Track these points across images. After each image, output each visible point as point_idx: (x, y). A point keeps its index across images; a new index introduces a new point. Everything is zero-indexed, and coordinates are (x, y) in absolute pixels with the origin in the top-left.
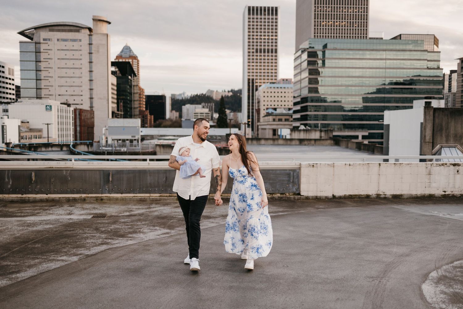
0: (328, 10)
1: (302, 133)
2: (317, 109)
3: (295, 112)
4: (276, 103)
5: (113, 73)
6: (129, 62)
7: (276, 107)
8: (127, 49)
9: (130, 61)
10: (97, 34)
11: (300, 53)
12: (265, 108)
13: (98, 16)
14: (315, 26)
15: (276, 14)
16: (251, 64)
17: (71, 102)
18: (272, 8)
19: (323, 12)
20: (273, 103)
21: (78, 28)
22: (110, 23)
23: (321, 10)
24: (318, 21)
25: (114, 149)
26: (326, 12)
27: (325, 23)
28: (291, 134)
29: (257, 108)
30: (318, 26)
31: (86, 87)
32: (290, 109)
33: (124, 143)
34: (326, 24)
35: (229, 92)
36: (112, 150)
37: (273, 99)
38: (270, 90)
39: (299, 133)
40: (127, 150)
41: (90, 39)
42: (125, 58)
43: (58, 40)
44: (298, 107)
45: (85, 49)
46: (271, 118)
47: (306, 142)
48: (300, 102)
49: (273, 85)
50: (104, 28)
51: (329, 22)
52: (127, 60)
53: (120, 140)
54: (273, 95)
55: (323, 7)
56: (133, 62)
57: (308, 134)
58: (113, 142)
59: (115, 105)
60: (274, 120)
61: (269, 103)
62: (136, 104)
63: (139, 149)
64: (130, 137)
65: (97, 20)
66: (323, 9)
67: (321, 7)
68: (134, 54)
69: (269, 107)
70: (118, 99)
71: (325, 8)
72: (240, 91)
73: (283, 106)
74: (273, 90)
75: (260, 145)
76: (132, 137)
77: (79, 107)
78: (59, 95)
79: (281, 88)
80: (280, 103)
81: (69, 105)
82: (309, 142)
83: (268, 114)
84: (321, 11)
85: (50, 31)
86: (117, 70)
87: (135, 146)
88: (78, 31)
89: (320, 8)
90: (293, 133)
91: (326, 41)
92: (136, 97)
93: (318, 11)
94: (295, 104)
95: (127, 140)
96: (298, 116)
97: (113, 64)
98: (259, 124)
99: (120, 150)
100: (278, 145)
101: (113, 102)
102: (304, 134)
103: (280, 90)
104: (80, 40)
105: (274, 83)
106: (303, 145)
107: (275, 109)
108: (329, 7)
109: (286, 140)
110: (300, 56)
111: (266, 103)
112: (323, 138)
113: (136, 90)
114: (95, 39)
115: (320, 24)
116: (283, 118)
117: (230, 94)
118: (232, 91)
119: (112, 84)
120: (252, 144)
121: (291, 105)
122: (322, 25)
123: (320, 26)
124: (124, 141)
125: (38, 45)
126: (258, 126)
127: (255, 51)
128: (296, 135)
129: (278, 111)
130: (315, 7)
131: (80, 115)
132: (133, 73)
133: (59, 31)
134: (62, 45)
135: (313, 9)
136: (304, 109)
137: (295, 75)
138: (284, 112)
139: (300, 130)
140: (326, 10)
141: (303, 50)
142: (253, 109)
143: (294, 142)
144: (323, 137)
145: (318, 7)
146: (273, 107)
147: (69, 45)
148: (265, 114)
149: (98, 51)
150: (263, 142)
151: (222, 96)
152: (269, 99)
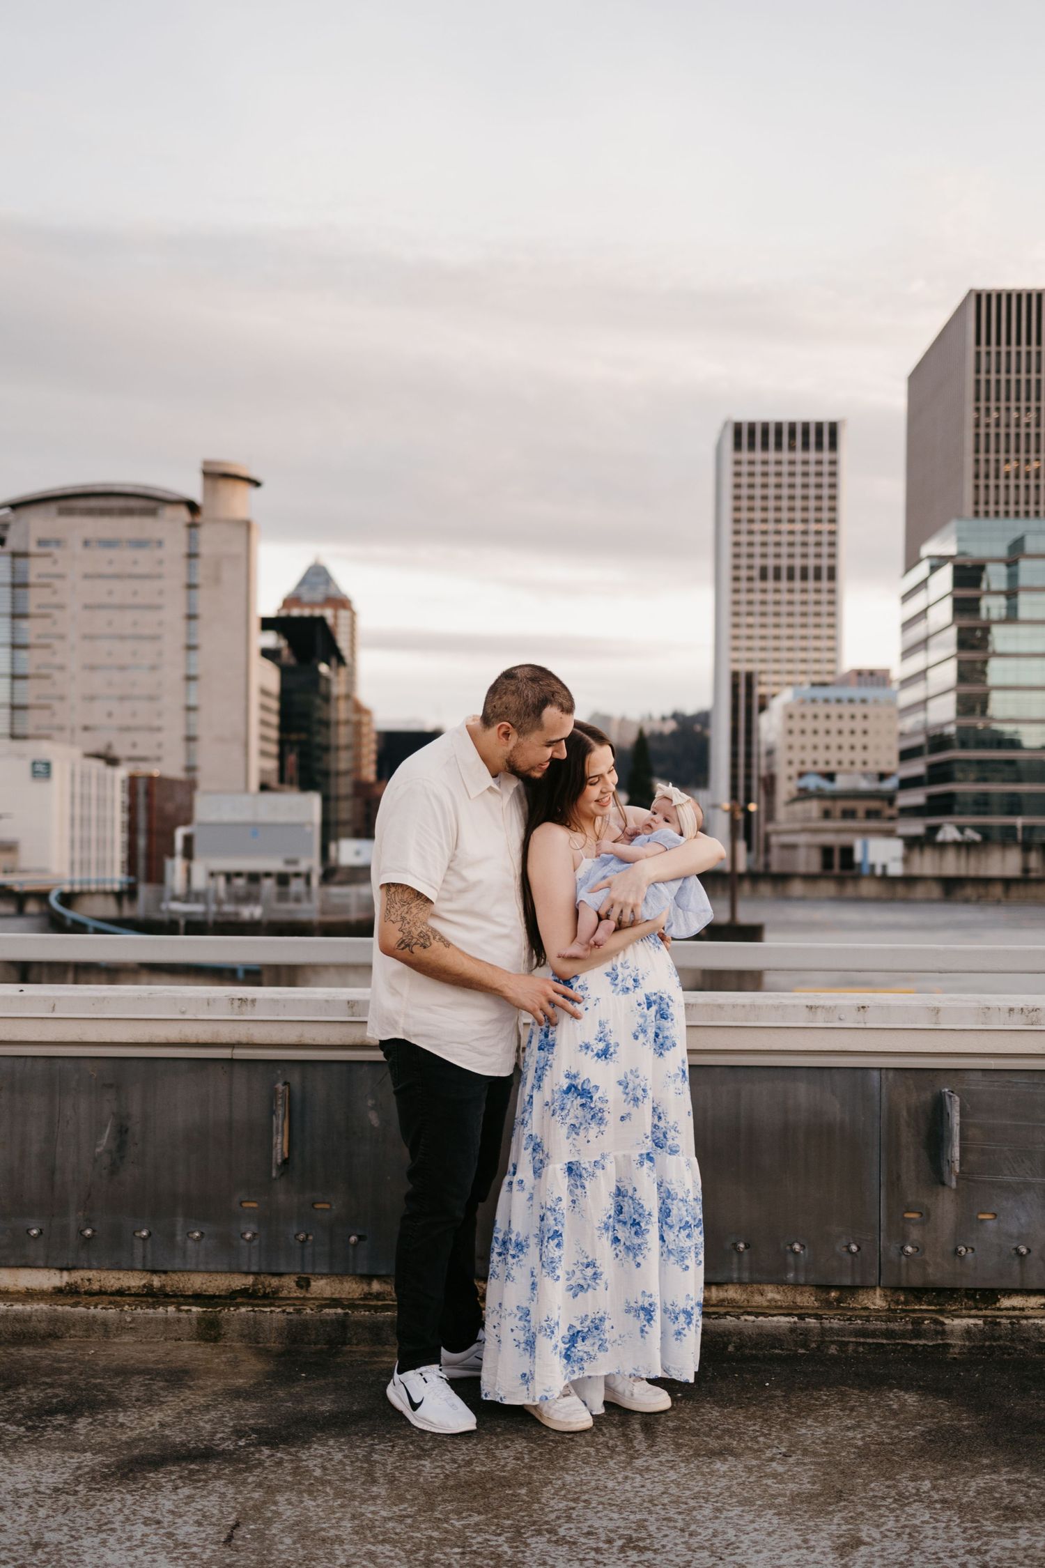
0: (1024, 420)
1: (950, 856)
2: (985, 770)
3: (908, 784)
4: (834, 756)
5: (267, 653)
6: (322, 620)
7: (833, 767)
8: (317, 575)
9: (328, 613)
10: (217, 521)
11: (922, 570)
12: (793, 770)
13: (219, 463)
14: (977, 476)
15: (833, 445)
16: (744, 620)
17: (119, 751)
18: (819, 426)
19: (1008, 426)
20: (821, 756)
21: (152, 504)
22: (257, 484)
23: (998, 420)
24: (987, 461)
25: (213, 908)
26: (1018, 425)
27: (1013, 464)
28: (906, 860)
29: (763, 772)
30: (987, 476)
31: (172, 702)
32: (882, 777)
33: (253, 888)
34: (1018, 469)
35: (664, 719)
36: (205, 914)
37: (821, 740)
38: (810, 710)
39: (937, 855)
40: (264, 913)
41: (192, 540)
42: (312, 605)
43: (86, 543)
44: (917, 768)
45: (176, 572)
46: (814, 807)
47: (969, 891)
48: (926, 749)
49: (821, 693)
50: (242, 502)
51: (1028, 461)
52: (317, 612)
53: (239, 875)
54: (821, 725)
55: (1008, 409)
56: (336, 617)
57: (973, 861)
58: (212, 883)
59: (272, 764)
60: (827, 814)
61: (809, 756)
62: (343, 762)
63: (309, 911)
64: (276, 865)
65: (216, 475)
66: (1008, 417)
67: (998, 409)
68: (338, 590)
69: (809, 767)
70: (282, 743)
71: (1014, 415)
72: (704, 718)
73: (858, 766)
74: (821, 710)
75: (787, 898)
76: (289, 862)
77: (145, 769)
78: (86, 728)
79: (851, 701)
80: (846, 756)
81: (112, 761)
82: (982, 891)
83: (804, 795)
84: (998, 425)
85: (63, 512)
86: (283, 643)
87: (298, 899)
88: (152, 513)
89: (994, 415)
90: (916, 857)
91: (1016, 527)
92: (343, 735)
93: (988, 425)
94: (907, 755)
95: (268, 875)
96: (916, 797)
97: (267, 624)
98: (770, 827)
99: (237, 914)
100: (859, 900)
101: (264, 754)
102: (958, 857)
103: (846, 710)
104: (160, 543)
105: (824, 684)
106: (956, 901)
107: (830, 777)
108: (1028, 409)
109: (885, 879)
110: (923, 584)
111: (796, 756)
112: (1033, 875)
113: (342, 711)
114: (208, 538)
115: (997, 470)
116: (861, 806)
117: (670, 726)
118: (675, 716)
119: (264, 692)
120: (754, 896)
121: (887, 759)
122: (1002, 475)
123: (997, 477)
124: (254, 878)
125: (20, 562)
126: (767, 836)
127: (756, 573)
128: (926, 864)
129: (841, 783)
130: (978, 409)
131: (149, 793)
132: (334, 654)
133: (90, 512)
134: (100, 559)
135: (970, 416)
136: (939, 773)
137: (907, 653)
138: (864, 785)
139: (943, 846)
140: (1018, 419)
141: (935, 562)
142: (748, 777)
143: (920, 891)
144: (1037, 871)
145: (988, 410)
146: (822, 767)
147: (123, 558)
148: (795, 793)
149: (217, 580)
150: (797, 888)
151: (641, 733)
152: (809, 740)
